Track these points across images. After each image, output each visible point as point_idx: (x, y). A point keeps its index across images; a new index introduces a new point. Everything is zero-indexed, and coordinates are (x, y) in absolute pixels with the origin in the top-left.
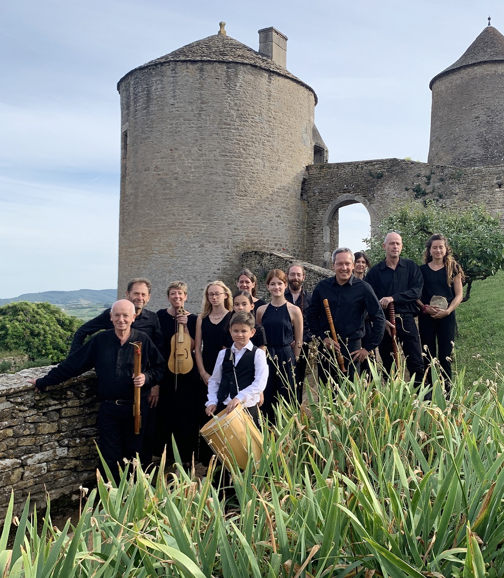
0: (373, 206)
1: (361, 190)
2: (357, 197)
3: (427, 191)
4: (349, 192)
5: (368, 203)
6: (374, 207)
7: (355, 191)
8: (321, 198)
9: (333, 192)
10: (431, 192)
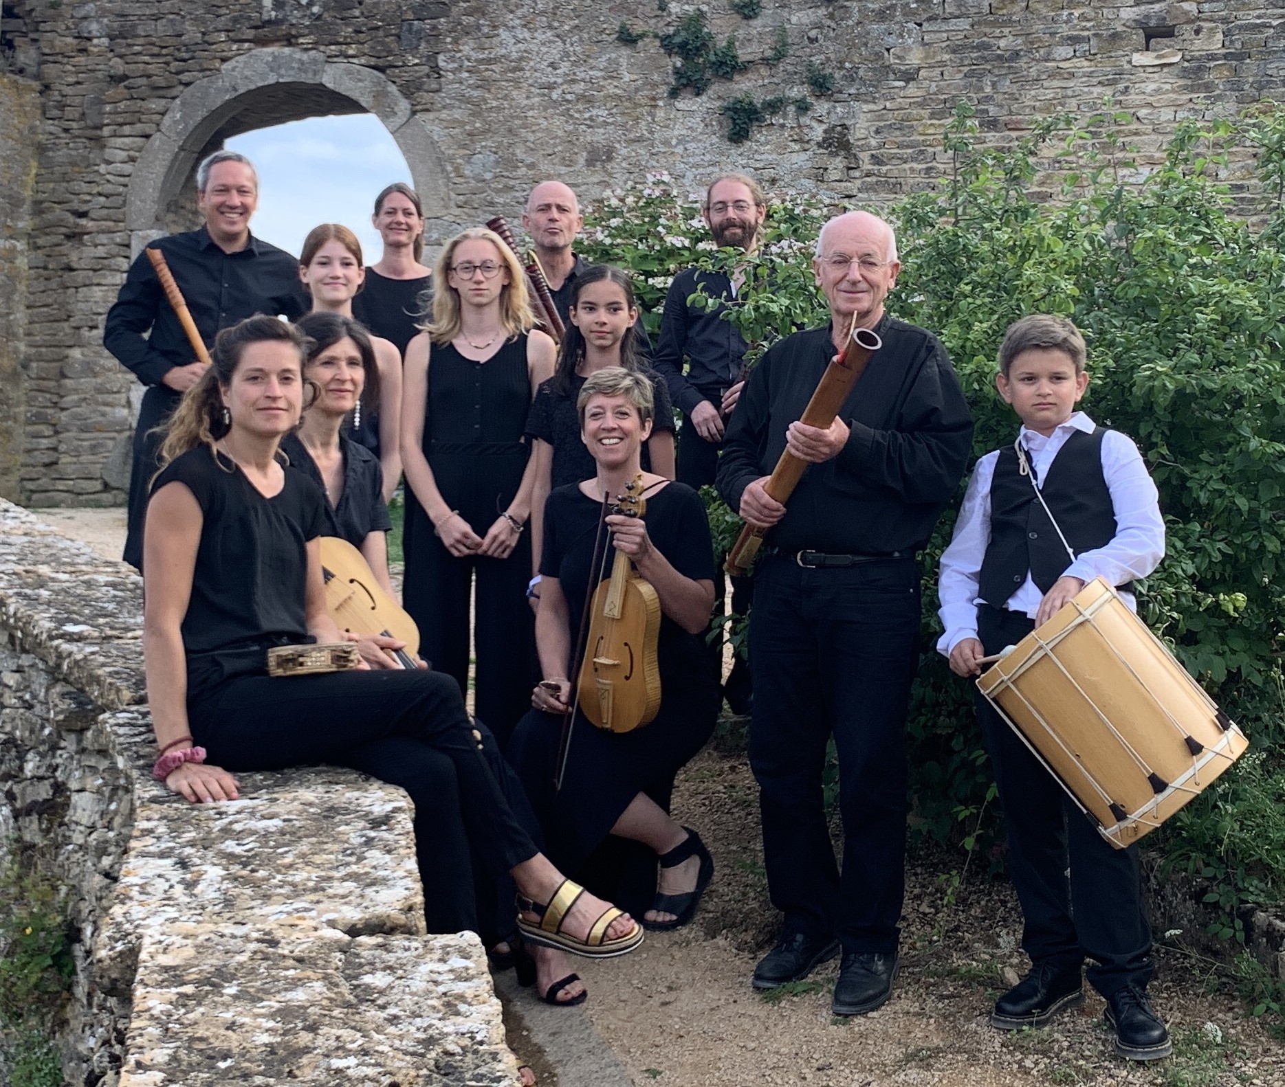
0: (432, 125)
1: (358, 32)
2: (341, 66)
3: (743, 55)
4: (289, 41)
5: (404, 105)
6: (437, 132)
7: (324, 34)
8: (118, 66)
9: (192, 33)
10: (765, 61)
